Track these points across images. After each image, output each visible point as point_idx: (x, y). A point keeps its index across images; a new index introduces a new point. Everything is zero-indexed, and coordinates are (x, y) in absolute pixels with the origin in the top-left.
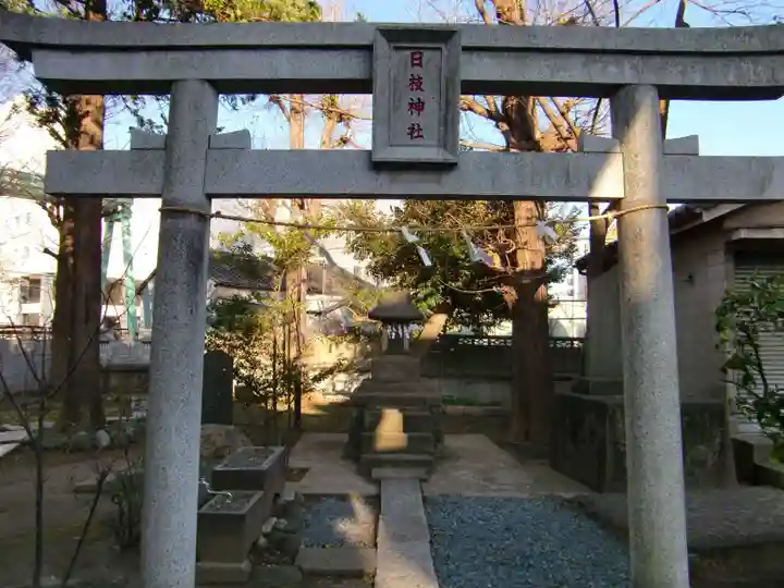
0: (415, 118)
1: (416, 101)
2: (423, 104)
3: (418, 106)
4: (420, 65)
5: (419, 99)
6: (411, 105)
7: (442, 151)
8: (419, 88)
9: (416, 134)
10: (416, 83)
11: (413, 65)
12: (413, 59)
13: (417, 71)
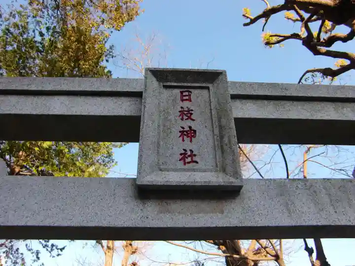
0: (188, 145)
1: (187, 129)
2: (195, 131)
3: (189, 134)
4: (190, 100)
5: (190, 127)
6: (182, 132)
7: (221, 175)
8: (189, 118)
9: (189, 159)
10: (187, 114)
11: (182, 100)
12: (182, 96)
13: (186, 104)
